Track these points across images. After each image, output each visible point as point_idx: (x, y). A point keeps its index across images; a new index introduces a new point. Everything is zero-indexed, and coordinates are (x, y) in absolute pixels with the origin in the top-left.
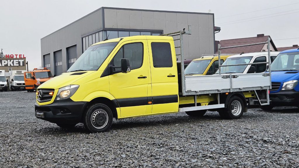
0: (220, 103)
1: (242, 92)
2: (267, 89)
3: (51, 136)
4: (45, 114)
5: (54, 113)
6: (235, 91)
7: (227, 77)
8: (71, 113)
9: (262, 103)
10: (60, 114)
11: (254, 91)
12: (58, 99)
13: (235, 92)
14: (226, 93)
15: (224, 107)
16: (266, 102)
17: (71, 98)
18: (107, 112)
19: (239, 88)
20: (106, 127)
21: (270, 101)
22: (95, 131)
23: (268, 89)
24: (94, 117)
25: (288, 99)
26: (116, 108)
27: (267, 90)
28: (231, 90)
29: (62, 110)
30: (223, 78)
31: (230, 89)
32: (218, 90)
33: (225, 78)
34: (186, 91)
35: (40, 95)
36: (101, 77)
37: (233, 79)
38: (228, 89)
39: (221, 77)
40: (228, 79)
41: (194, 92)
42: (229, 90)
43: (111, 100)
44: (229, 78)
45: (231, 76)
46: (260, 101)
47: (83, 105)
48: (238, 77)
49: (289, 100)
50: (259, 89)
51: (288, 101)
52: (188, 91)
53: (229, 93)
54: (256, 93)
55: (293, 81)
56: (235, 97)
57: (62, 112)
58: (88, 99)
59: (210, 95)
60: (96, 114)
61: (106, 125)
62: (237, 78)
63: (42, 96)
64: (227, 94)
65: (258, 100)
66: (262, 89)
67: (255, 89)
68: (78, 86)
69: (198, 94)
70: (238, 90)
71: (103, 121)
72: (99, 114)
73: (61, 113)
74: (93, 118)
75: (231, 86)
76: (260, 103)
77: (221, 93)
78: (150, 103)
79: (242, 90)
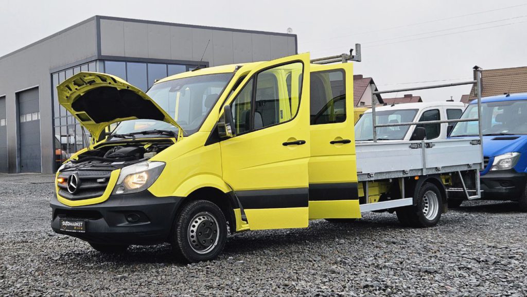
0: (406, 197)
1: (439, 174)
3: (103, 273)
4: (86, 225)
5: (112, 223)
6: (429, 173)
7: (418, 146)
8: (149, 222)
9: (470, 196)
10: (125, 223)
11: (457, 172)
12: (119, 192)
13: (429, 175)
14: (415, 176)
15: (412, 204)
16: (475, 194)
17: (149, 189)
18: (217, 220)
19: (436, 168)
20: (216, 250)
21: (481, 192)
22: (197, 259)
23: (478, 168)
24: (195, 229)
25: (504, 186)
26: (234, 210)
27: (476, 170)
28: (424, 170)
29: (129, 216)
30: (412, 148)
31: (422, 169)
32: (404, 172)
33: (414, 148)
35: (71, 184)
36: (205, 145)
37: (428, 150)
38: (419, 170)
39: (408, 146)
41: (366, 176)
42: (420, 172)
43: (225, 192)
44: (420, 149)
45: (423, 145)
46: (466, 191)
47: (174, 203)
48: (434, 145)
49: (505, 189)
50: (466, 169)
51: (504, 191)
53: (421, 177)
54: (461, 176)
55: (512, 155)
56: (429, 185)
57: (129, 219)
58: (183, 191)
59: (391, 181)
60: (196, 222)
61: (216, 246)
62: (433, 147)
63: (78, 185)
64: (416, 178)
65: (464, 189)
66: (469, 169)
67: (459, 170)
68: (164, 164)
69: (372, 179)
70: (434, 172)
71: (211, 236)
72: (204, 223)
73: (128, 221)
74: (193, 231)
75: (424, 164)
76: (466, 196)
77: (408, 177)
79: (441, 171)
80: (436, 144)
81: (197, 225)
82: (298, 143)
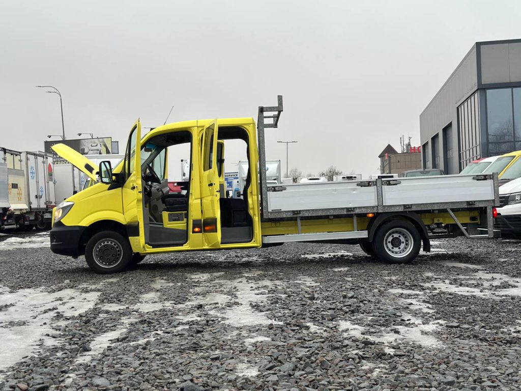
1: (413, 211)
2: (486, 206)
6: (391, 211)
7: (369, 184)
8: (62, 243)
9: (470, 234)
11: (445, 209)
13: (390, 213)
17: (63, 220)
19: (404, 205)
20: (119, 266)
23: (489, 205)
26: (130, 238)
28: (380, 208)
30: (361, 186)
31: (377, 207)
32: (347, 208)
33: (364, 186)
34: (270, 210)
36: (108, 190)
38: (372, 207)
39: (355, 184)
40: (373, 189)
41: (290, 213)
42: (375, 209)
43: (124, 224)
44: (374, 187)
45: (378, 183)
46: (463, 229)
48: (399, 183)
50: (463, 206)
52: (274, 212)
53: (376, 214)
54: (452, 214)
58: (86, 222)
59: (332, 217)
62: (398, 185)
64: (370, 215)
66: (471, 206)
67: (448, 207)
68: (73, 203)
69: (297, 216)
70: (401, 209)
75: (380, 202)
78: (197, 229)
79: (414, 208)
80: (401, 181)
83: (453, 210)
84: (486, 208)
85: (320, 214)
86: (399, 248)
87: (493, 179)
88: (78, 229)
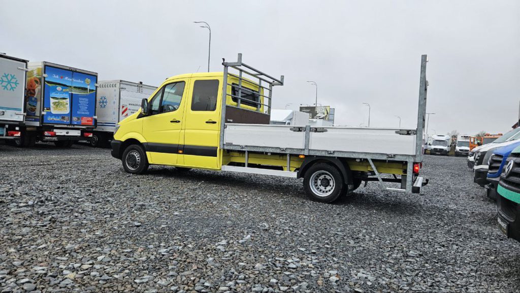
1: (335, 157)
2: (407, 160)
6: (317, 155)
7: (299, 129)
14: (299, 155)
15: (297, 177)
19: (327, 151)
26: (146, 152)
28: (307, 151)
32: (280, 149)
33: (296, 131)
34: (225, 143)
36: (137, 118)
37: (313, 134)
38: (300, 149)
39: (289, 128)
41: (239, 147)
42: (303, 151)
43: (141, 142)
44: (303, 132)
45: (308, 129)
48: (326, 131)
50: (383, 158)
52: (228, 144)
54: (371, 163)
58: (123, 139)
59: (269, 154)
64: (302, 156)
66: (390, 159)
67: (369, 157)
68: (120, 126)
69: (244, 150)
70: (324, 154)
75: (307, 146)
77: (287, 154)
78: (181, 152)
79: (336, 155)
80: (327, 129)
81: (137, 156)
82: (176, 122)
83: (373, 160)
84: (406, 162)
85: (261, 150)
86: (325, 189)
87: (416, 134)
88: (119, 142)
